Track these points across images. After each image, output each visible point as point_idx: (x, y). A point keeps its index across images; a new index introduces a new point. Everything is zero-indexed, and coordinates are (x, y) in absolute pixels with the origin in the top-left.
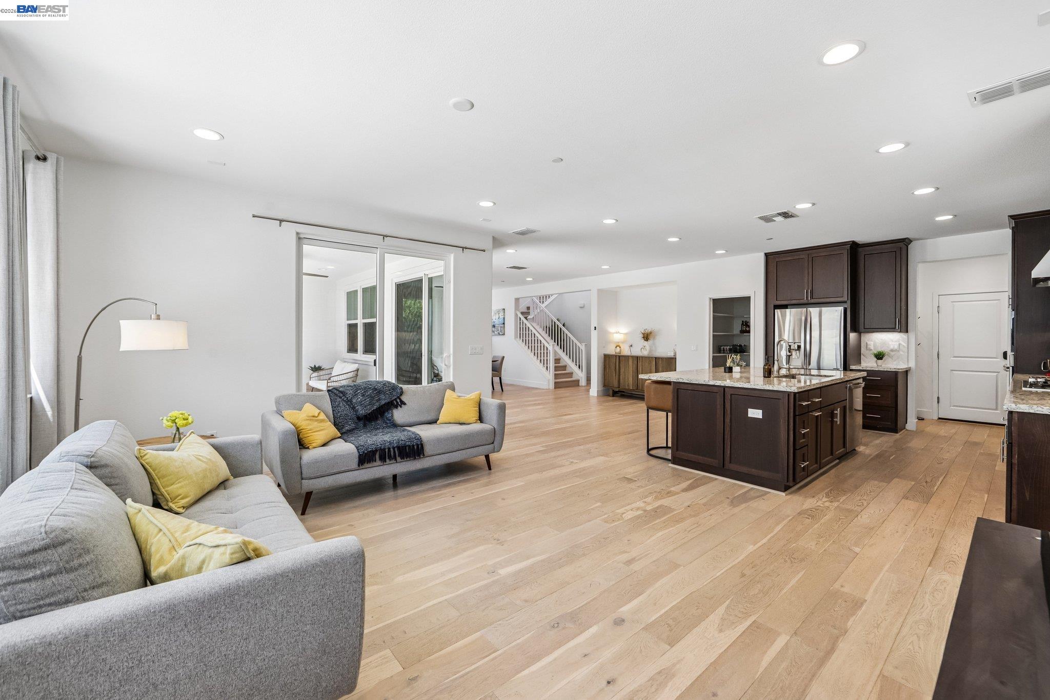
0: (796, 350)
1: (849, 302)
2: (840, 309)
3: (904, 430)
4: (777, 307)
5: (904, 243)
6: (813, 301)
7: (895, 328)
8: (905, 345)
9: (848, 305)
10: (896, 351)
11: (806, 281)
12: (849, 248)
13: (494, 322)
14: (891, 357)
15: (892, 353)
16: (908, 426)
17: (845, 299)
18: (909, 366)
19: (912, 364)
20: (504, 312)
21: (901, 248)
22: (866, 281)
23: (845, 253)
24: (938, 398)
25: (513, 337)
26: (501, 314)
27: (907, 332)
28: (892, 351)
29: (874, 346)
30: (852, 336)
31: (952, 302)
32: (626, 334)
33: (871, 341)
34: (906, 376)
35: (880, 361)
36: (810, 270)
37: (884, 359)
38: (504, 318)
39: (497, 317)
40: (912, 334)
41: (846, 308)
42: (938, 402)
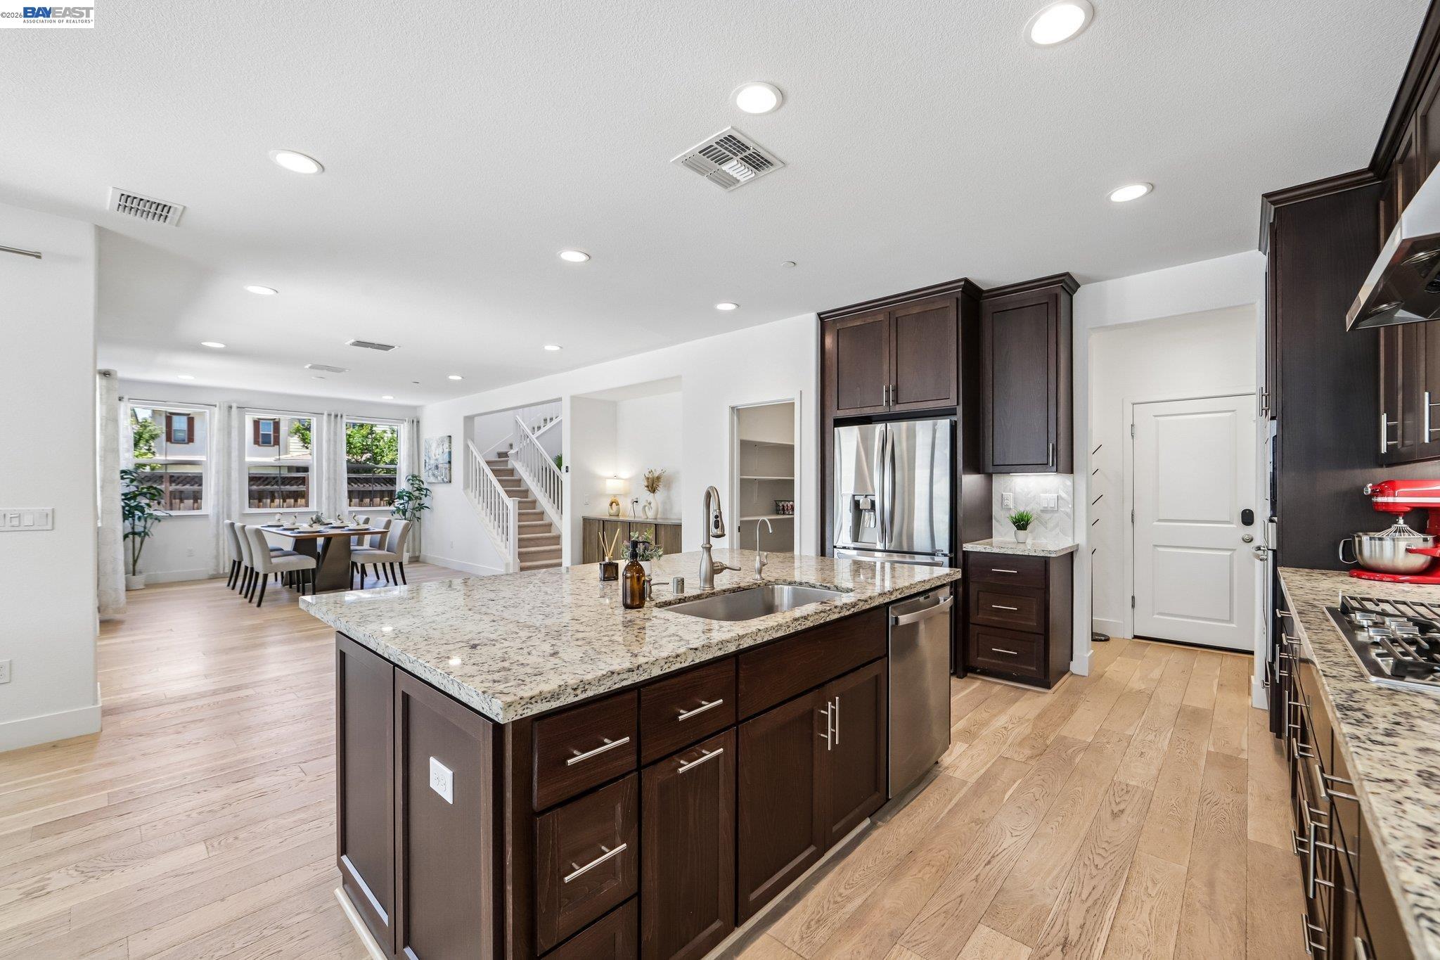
0: (869, 511)
1: (960, 410)
2: (944, 424)
3: (1066, 676)
4: (840, 422)
5: (1065, 285)
6: (898, 408)
7: (1047, 464)
8: (1070, 499)
9: (959, 418)
10: (1053, 511)
11: (886, 367)
12: (960, 295)
13: (437, 460)
14: (1044, 524)
15: (1047, 516)
16: (1075, 667)
17: (951, 402)
18: (1077, 542)
19: (1081, 539)
20: (450, 442)
21: (1056, 295)
22: (996, 368)
23: (952, 305)
24: (1133, 598)
25: (462, 487)
26: (446, 445)
27: (1072, 472)
28: (1045, 511)
29: (1015, 502)
30: (970, 482)
31: (1155, 416)
32: (629, 480)
33: (1010, 491)
34: (1070, 562)
35: (1021, 533)
36: (893, 344)
37: (1029, 527)
38: (450, 453)
39: (441, 451)
40: (1080, 476)
41: (956, 422)
42: (1133, 606)
